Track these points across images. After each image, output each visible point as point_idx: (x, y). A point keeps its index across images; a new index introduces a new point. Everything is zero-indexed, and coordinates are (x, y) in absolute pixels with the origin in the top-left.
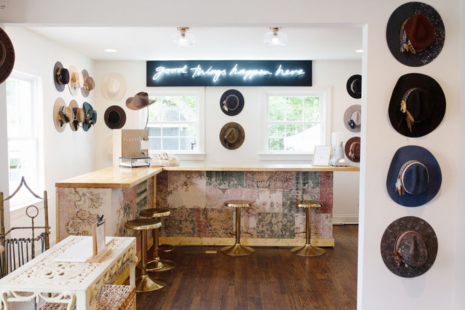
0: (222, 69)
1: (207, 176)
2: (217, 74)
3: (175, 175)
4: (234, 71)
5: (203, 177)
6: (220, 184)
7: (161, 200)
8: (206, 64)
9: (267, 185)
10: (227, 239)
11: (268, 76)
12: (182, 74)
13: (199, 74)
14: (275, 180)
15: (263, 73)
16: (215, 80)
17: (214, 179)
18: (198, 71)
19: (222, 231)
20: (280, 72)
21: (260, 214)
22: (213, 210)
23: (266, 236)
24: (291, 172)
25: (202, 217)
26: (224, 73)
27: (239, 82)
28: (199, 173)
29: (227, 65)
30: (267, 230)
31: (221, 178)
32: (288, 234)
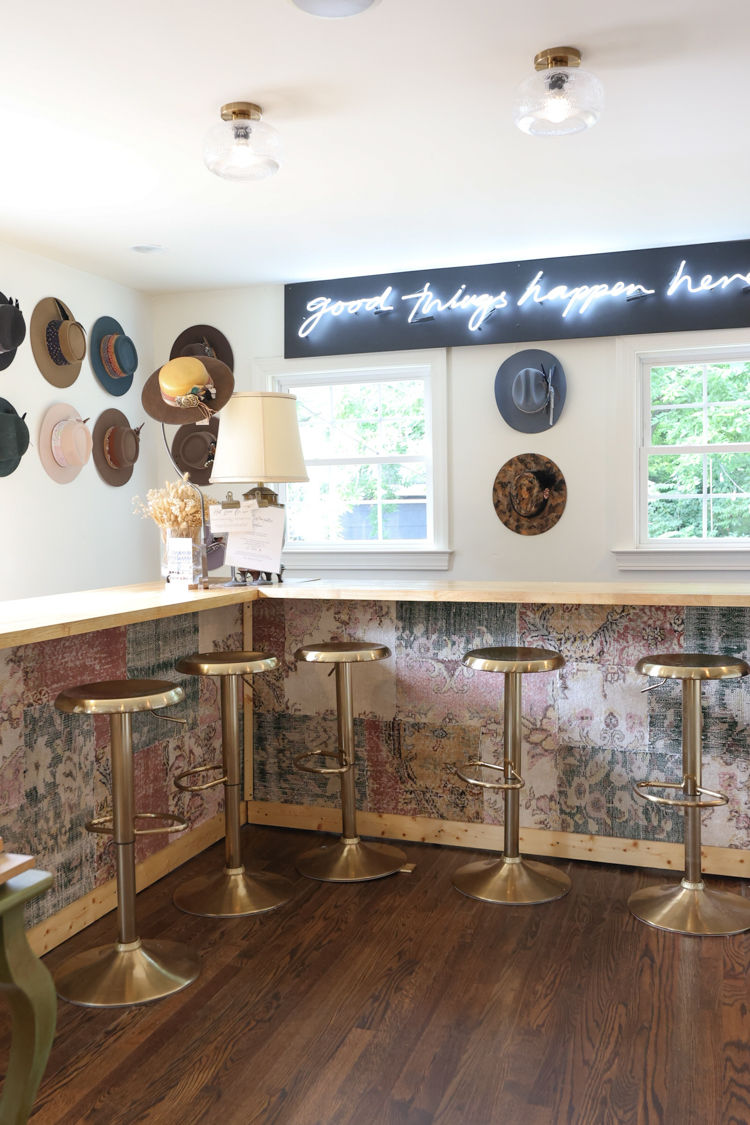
0: (495, 292)
1: (400, 618)
2: (481, 306)
3: (305, 612)
4: (534, 294)
5: (386, 621)
6: (439, 645)
7: (266, 689)
8: (446, 280)
9: (594, 651)
10: (462, 825)
11: (639, 299)
12: (382, 314)
13: (426, 311)
14: (622, 636)
15: (623, 291)
16: (473, 327)
17: (419, 630)
18: (427, 303)
19: (447, 797)
20: (680, 283)
21: (569, 750)
22: (417, 727)
23: (593, 826)
24: (678, 609)
25: (384, 748)
26: (500, 301)
27: (549, 326)
28: (376, 609)
29: (509, 276)
30: (596, 805)
31: (441, 623)
32: (668, 826)
